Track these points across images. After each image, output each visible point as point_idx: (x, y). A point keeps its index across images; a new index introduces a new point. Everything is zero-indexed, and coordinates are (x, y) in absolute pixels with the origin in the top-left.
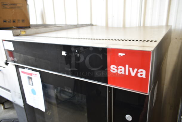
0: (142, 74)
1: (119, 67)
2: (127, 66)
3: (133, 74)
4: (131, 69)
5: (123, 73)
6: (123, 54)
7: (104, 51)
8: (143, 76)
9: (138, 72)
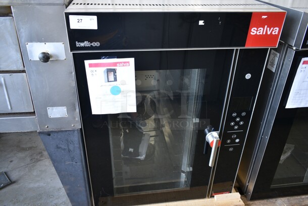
0: (276, 31)
1: (259, 29)
2: (266, 26)
3: (269, 33)
4: (268, 29)
5: (261, 33)
6: (266, 17)
7: (249, 15)
8: (277, 33)
9: (273, 30)
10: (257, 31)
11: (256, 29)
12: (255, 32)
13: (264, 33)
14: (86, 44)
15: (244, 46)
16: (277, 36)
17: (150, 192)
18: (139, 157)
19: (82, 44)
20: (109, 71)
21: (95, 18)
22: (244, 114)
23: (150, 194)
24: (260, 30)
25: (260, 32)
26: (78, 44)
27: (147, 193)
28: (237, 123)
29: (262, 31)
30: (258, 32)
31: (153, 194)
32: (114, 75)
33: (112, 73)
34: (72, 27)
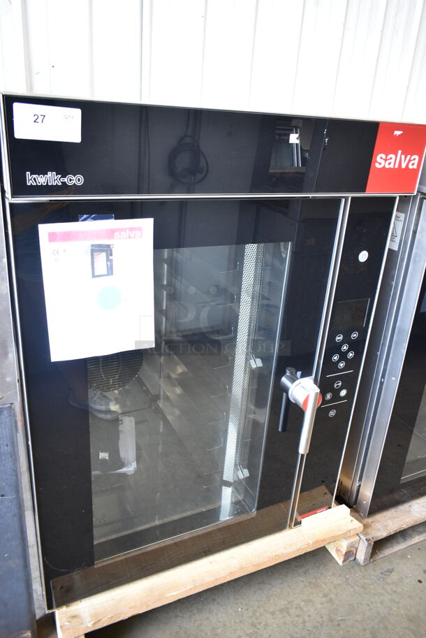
0: (414, 162)
6: (400, 133)
8: (415, 167)
9: (410, 160)
10: (386, 160)
11: (384, 156)
12: (383, 162)
13: (396, 167)
14: (51, 178)
15: (364, 190)
16: (415, 171)
17: (168, 541)
18: (124, 470)
19: (42, 180)
20: (96, 249)
21: (77, 113)
22: (355, 335)
23: (170, 545)
24: (391, 158)
25: (390, 164)
26: (32, 179)
27: (162, 545)
28: (343, 356)
29: (393, 161)
30: (388, 162)
31: (176, 544)
32: (108, 260)
33: (104, 254)
34: (19, 134)
